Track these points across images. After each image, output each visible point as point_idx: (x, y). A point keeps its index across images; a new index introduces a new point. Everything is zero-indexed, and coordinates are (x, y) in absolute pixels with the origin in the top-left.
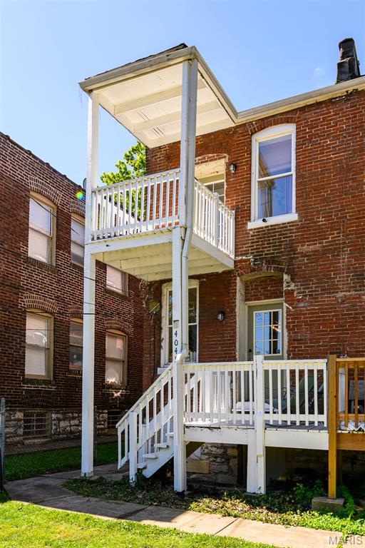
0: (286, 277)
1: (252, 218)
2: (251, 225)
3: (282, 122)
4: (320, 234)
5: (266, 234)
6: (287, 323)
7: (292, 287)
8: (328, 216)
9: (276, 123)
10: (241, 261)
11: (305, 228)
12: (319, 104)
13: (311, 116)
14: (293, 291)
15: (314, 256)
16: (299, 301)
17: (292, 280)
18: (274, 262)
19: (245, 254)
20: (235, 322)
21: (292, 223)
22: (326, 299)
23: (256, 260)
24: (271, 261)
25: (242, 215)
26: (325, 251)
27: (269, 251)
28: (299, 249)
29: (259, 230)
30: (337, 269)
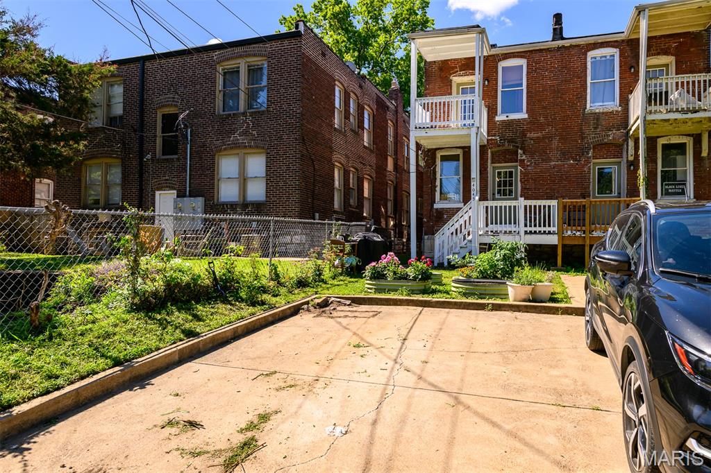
0: (520, 151)
1: (498, 114)
2: (497, 118)
3: (518, 57)
4: (541, 127)
5: (508, 124)
6: (521, 178)
7: (524, 157)
8: (546, 118)
9: (514, 57)
10: (491, 140)
11: (532, 122)
12: (541, 50)
13: (537, 57)
14: (524, 160)
15: (537, 140)
16: (528, 166)
17: (524, 153)
18: (512, 142)
19: (494, 136)
20: (488, 177)
21: (524, 120)
22: (544, 165)
23: (501, 140)
24: (510, 141)
25: (492, 112)
26: (544, 138)
27: (509, 135)
28: (528, 135)
29: (503, 122)
30: (551, 148)
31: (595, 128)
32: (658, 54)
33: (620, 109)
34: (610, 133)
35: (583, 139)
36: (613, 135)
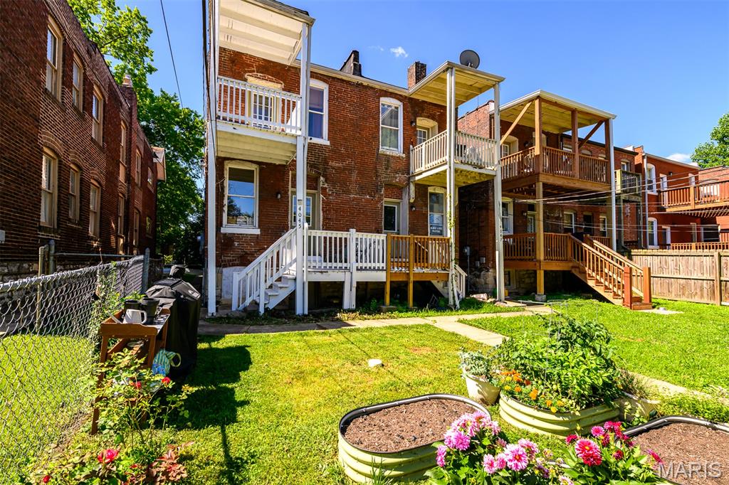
0: (322, 178)
3: (320, 79)
4: (341, 158)
6: (323, 207)
7: (326, 186)
8: (346, 149)
11: (334, 150)
12: (342, 81)
14: (326, 188)
15: (339, 170)
16: (329, 195)
17: (326, 181)
18: (315, 168)
21: (326, 146)
22: (344, 197)
26: (345, 169)
27: (311, 159)
28: (330, 163)
30: (350, 181)
31: (387, 169)
32: (428, 117)
33: (404, 156)
34: (397, 175)
35: (377, 176)
36: (399, 178)
